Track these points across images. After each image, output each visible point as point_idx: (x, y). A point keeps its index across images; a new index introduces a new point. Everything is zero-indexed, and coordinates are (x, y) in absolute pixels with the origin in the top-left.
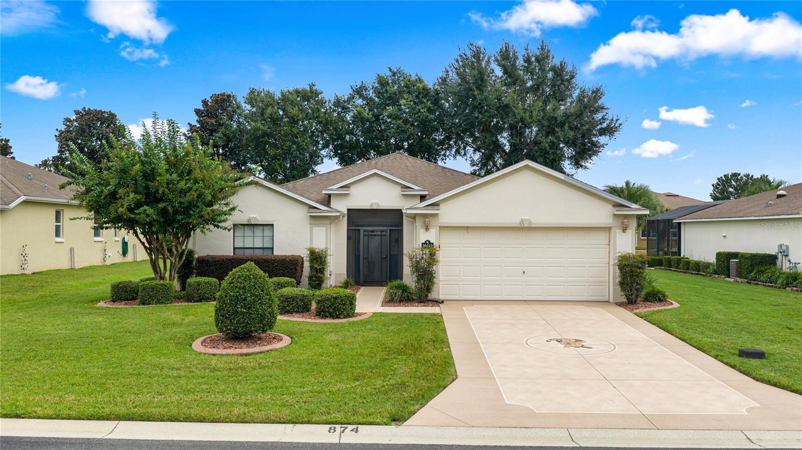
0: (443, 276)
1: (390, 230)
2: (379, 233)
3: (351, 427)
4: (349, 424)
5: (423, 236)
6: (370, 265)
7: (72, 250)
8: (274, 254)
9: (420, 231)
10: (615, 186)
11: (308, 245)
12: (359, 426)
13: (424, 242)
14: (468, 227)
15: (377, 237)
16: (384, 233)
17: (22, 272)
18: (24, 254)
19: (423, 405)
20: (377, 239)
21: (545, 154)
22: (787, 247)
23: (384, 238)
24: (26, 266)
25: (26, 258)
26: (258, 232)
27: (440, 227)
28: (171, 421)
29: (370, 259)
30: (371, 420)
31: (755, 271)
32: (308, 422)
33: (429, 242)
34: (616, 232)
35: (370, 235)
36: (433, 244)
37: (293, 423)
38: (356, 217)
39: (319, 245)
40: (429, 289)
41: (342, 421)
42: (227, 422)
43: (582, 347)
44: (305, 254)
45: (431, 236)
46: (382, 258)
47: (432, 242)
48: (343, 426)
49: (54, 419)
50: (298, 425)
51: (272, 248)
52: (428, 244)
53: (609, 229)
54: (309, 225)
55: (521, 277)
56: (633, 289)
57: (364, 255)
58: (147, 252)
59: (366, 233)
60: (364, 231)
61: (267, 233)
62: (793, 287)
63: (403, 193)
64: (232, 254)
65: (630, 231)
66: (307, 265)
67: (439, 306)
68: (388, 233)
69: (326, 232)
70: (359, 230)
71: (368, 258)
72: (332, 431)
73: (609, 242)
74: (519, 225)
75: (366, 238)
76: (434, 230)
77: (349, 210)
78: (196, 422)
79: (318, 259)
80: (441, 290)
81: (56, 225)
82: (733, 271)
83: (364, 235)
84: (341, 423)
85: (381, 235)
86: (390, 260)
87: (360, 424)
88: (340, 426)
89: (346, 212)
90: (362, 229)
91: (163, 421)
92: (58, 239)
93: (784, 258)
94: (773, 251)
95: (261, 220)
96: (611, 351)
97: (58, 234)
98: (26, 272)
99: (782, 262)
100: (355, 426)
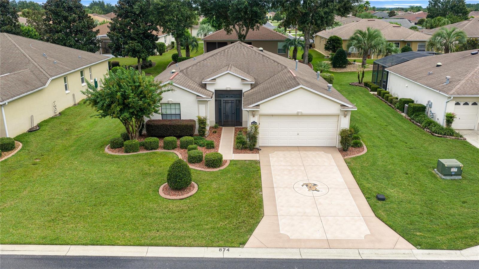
0: (261, 136)
1: (236, 100)
2: (231, 102)
3: (227, 248)
4: (226, 247)
5: (252, 119)
6: (227, 116)
7: (73, 95)
8: (181, 119)
9: (250, 117)
10: (361, 30)
11: (197, 115)
12: (229, 248)
13: (252, 122)
14: (272, 115)
15: (229, 103)
16: (233, 102)
17: (55, 114)
18: (55, 106)
19: (251, 235)
20: (230, 105)
21: (322, 18)
22: (432, 103)
23: (233, 104)
24: (56, 111)
25: (56, 107)
26: (173, 107)
27: (260, 115)
28: (165, 246)
29: (226, 114)
30: (233, 245)
31: (414, 115)
32: (212, 247)
33: (255, 122)
34: (341, 117)
35: (226, 103)
36: (256, 123)
37: (207, 247)
38: (219, 94)
39: (202, 115)
40: (254, 145)
41: (223, 246)
42: (184, 247)
43: (315, 190)
44: (196, 119)
45: (256, 119)
46: (232, 113)
47: (256, 122)
48: (224, 248)
49: (126, 246)
50: (209, 248)
51: (180, 114)
52: (254, 123)
53: (339, 115)
54: (197, 104)
55: (296, 136)
56: (346, 145)
57: (223, 112)
58: (124, 124)
59: (224, 102)
60: (223, 100)
61: (177, 107)
62: (427, 129)
63: (242, 83)
64: (161, 119)
65: (348, 116)
66: (197, 126)
67: (259, 153)
68: (235, 101)
69: (206, 107)
70: (221, 100)
71: (225, 113)
72: (220, 250)
73: (338, 120)
74: (296, 114)
75: (224, 104)
76: (257, 116)
77: (215, 90)
78: (174, 246)
79: (202, 122)
80: (260, 142)
81: (65, 85)
82: (405, 110)
83: (223, 103)
84: (223, 247)
85: (232, 103)
86: (236, 114)
87: (229, 247)
88: (223, 248)
89: (214, 91)
90: (222, 99)
91: (163, 246)
92: (67, 92)
93: (429, 108)
94: (425, 104)
95: (174, 101)
96: (327, 193)
97: (66, 89)
98: (57, 114)
99: (428, 110)
100: (228, 248)
